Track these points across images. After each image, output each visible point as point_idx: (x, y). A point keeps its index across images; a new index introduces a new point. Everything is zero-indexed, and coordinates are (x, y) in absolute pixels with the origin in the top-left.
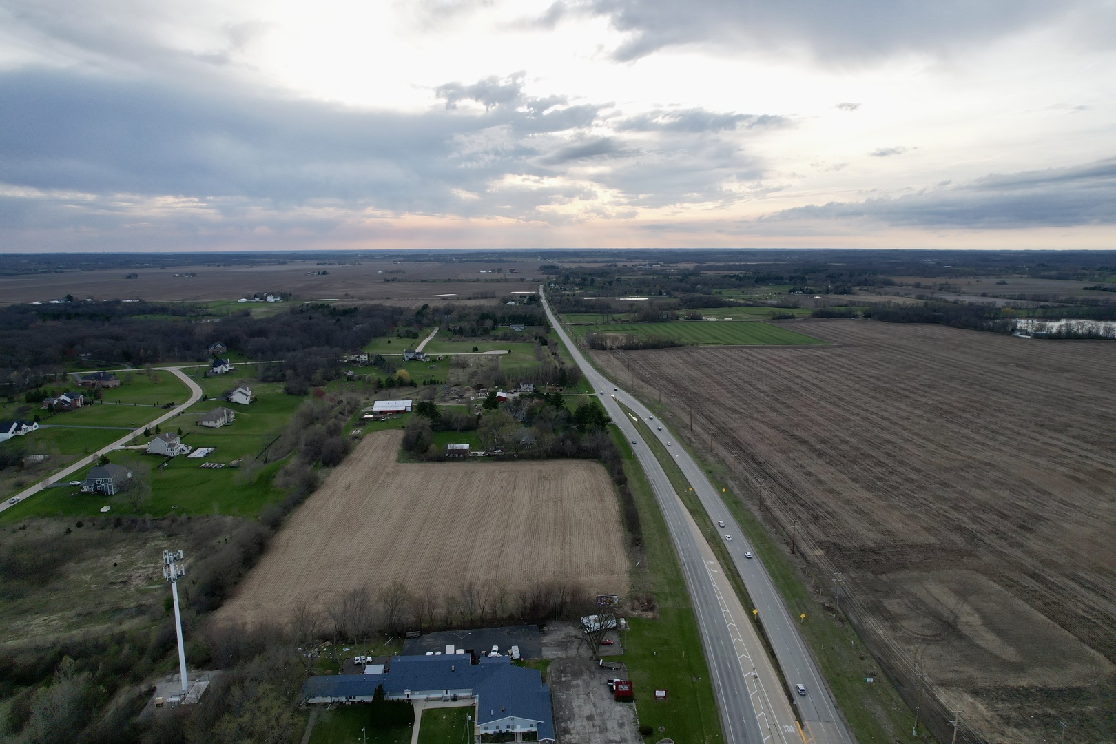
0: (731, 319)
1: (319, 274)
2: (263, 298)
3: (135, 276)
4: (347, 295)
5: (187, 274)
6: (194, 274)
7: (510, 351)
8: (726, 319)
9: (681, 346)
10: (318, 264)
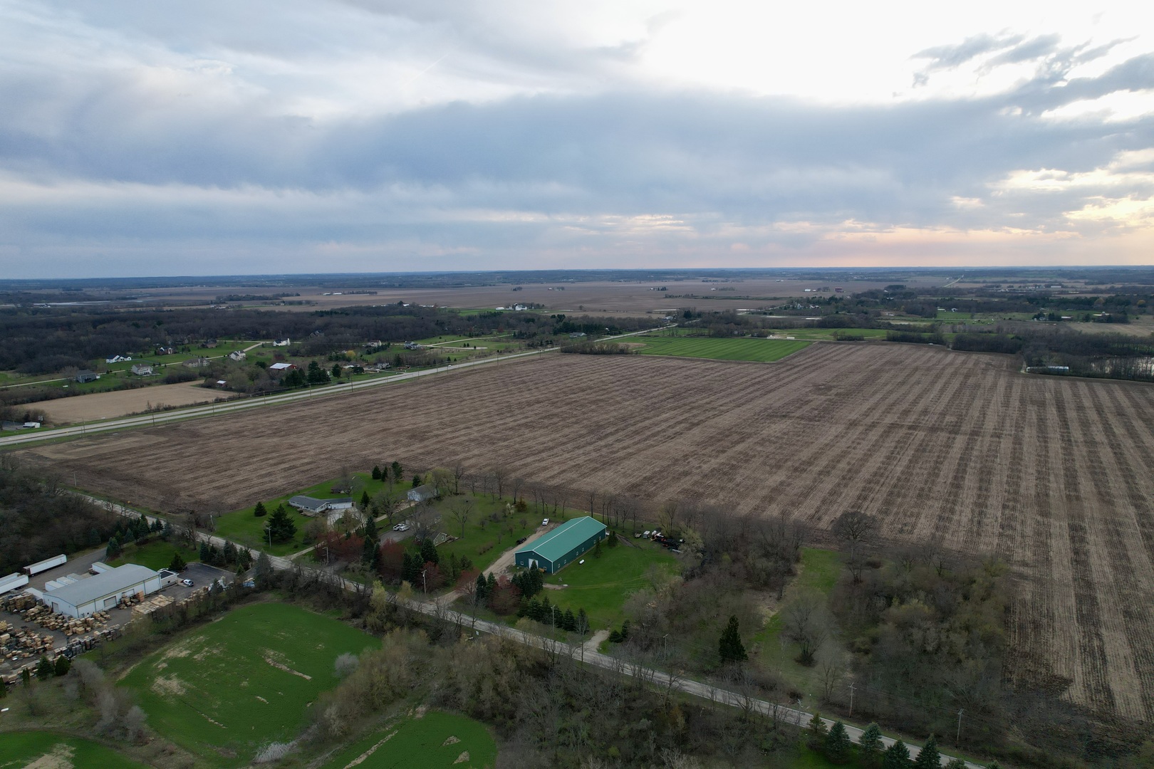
0: (793, 338)
1: (659, 290)
2: (514, 307)
3: (520, 289)
4: (581, 307)
5: (558, 288)
6: (563, 288)
7: (475, 347)
8: (788, 338)
9: (627, 354)
10: (703, 281)
